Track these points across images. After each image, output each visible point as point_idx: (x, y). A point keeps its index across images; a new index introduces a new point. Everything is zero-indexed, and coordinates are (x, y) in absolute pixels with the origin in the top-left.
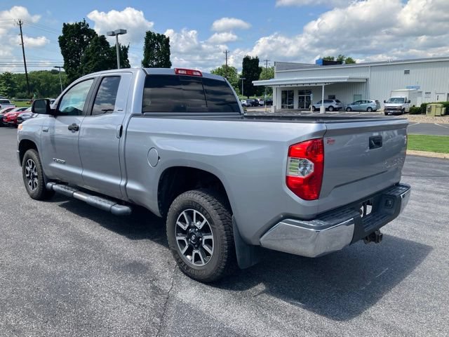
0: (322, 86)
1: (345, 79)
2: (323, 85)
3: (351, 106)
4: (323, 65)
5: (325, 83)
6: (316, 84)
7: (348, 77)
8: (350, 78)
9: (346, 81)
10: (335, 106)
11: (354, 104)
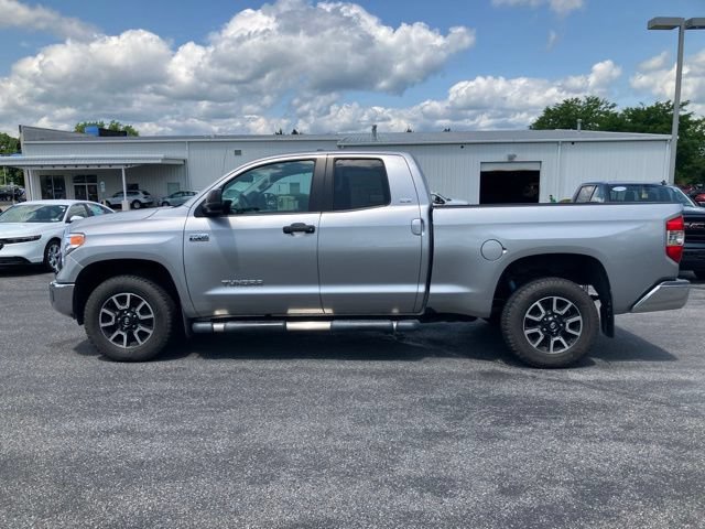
0: (121, 170)
1: (158, 159)
2: (123, 168)
3: (169, 200)
4: (101, 135)
5: (127, 165)
6: (110, 165)
7: (162, 156)
8: (165, 159)
9: (160, 162)
10: (143, 201)
11: (172, 197)
